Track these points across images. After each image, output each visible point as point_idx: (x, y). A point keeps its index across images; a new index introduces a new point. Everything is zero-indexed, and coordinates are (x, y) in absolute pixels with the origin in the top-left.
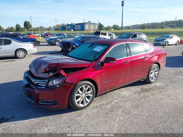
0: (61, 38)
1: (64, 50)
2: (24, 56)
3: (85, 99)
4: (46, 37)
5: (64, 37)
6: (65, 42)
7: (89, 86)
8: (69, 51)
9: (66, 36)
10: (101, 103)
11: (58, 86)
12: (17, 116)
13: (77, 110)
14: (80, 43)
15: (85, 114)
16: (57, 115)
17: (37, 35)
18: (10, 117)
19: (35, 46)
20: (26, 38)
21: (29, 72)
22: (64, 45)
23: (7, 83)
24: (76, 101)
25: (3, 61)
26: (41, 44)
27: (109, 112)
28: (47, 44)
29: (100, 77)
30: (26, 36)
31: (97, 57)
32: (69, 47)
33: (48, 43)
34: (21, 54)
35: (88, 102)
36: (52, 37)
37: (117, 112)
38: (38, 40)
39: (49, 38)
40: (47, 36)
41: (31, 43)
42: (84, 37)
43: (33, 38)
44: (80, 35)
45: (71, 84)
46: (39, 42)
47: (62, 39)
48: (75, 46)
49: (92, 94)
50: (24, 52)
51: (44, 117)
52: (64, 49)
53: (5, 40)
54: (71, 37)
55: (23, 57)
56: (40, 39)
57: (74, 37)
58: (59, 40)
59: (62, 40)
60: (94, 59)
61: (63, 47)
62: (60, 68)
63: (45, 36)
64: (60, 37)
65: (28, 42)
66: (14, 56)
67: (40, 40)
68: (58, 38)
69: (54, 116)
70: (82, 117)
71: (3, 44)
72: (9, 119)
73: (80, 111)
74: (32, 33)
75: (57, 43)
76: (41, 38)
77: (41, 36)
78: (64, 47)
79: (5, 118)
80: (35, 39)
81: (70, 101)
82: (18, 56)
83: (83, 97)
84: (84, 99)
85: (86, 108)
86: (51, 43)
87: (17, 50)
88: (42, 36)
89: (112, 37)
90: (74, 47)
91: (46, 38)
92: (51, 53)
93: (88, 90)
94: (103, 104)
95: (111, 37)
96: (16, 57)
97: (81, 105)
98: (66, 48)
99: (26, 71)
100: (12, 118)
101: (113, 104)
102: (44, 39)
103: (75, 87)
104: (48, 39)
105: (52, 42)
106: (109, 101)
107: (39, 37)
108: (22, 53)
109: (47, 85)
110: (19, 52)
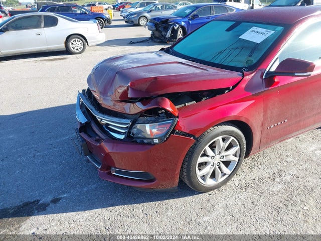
0: (151, 11)
1: (157, 36)
2: (82, 49)
3: (219, 168)
4: (121, 9)
5: (155, 9)
6: (158, 19)
7: (232, 138)
8: (167, 36)
9: (160, 7)
10: (256, 174)
11: (156, 141)
12: (65, 198)
13: (199, 193)
14: (189, 19)
15: (221, 205)
16: (152, 204)
17: (106, 6)
18: (50, 198)
19: (102, 28)
20: (86, 13)
21: (88, 94)
22: (156, 25)
23: (49, 108)
24: (199, 174)
25: (45, 60)
26: (113, 23)
27: (281, 205)
28: (123, 23)
29: (262, 114)
30: (86, 8)
31: (254, 60)
32: (166, 29)
33: (126, 22)
34: (77, 45)
35: (225, 174)
36: (133, 10)
37: (305, 208)
38: (107, 16)
39: (127, 12)
40: (123, 7)
41: (95, 22)
42: (197, 7)
43: (99, 12)
44: (186, 4)
45: (189, 135)
46: (108, 21)
47: (152, 13)
48: (178, 27)
49: (238, 155)
50: (81, 42)
51: (122, 206)
52: (157, 34)
53: (46, 17)
54: (170, 8)
55: (80, 50)
56: (111, 14)
57: (176, 7)
58: (146, 14)
59: (151, 16)
60: (247, 62)
61: (155, 29)
62: (161, 93)
63: (120, 7)
64: (148, 9)
65: (88, 20)
66: (65, 49)
67: (111, 16)
68: (145, 11)
69: (146, 205)
70: (214, 214)
71: (43, 25)
72: (48, 205)
73: (207, 194)
74: (97, 3)
75: (142, 22)
76: (112, 12)
77: (112, 8)
78: (157, 30)
79: (40, 202)
80: (102, 14)
81: (185, 174)
82: (72, 49)
83: (216, 162)
84: (217, 167)
85: (221, 189)
86: (131, 22)
87: (69, 38)
88: (114, 9)
89: (253, 5)
90: (176, 28)
91: (122, 12)
92: (132, 42)
93: (230, 147)
94: (261, 179)
95: (251, 5)
96: (67, 51)
97: (210, 182)
98: (161, 32)
99: (81, 92)
100: (55, 201)
101: (288, 178)
102: (118, 13)
103: (198, 141)
104: (126, 14)
105: (133, 19)
106: (275, 169)
107: (109, 9)
108: (78, 43)
109: (129, 132)
110: (72, 41)
